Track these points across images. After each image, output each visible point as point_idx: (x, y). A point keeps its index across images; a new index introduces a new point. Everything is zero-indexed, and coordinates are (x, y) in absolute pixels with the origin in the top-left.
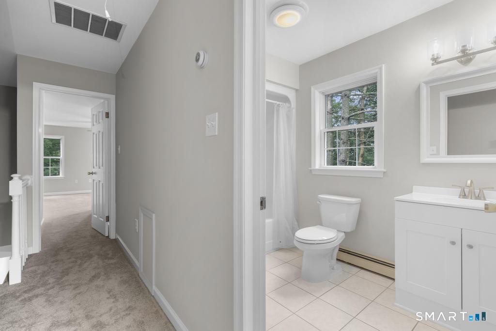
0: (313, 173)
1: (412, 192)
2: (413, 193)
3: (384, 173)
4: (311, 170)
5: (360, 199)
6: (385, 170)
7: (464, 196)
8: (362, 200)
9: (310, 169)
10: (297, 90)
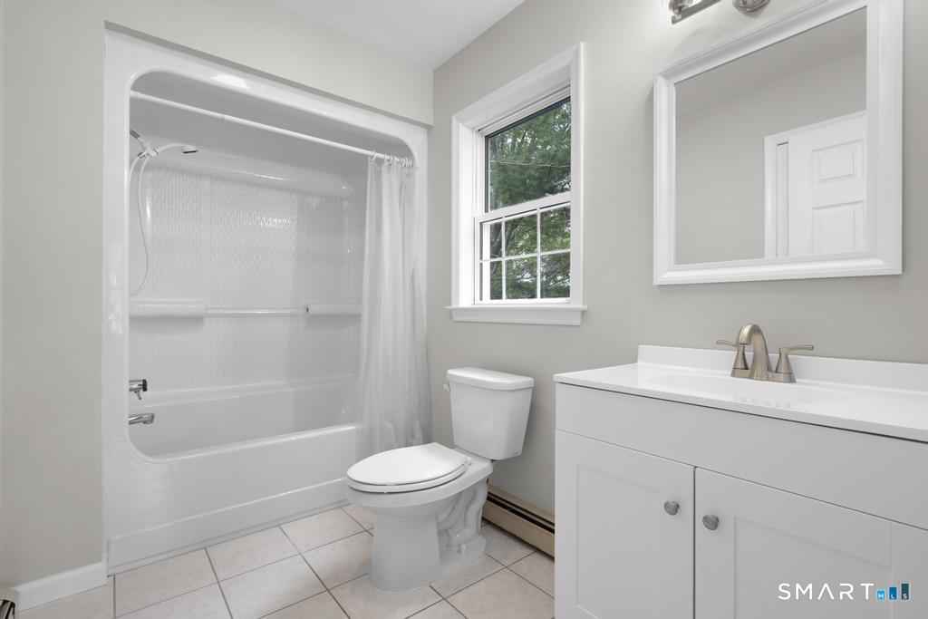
0: (455, 318)
1: (636, 362)
2: (639, 363)
3: (583, 312)
4: (450, 311)
5: (531, 379)
6: (585, 308)
7: (744, 368)
8: (535, 380)
9: (448, 307)
10: (428, 128)
